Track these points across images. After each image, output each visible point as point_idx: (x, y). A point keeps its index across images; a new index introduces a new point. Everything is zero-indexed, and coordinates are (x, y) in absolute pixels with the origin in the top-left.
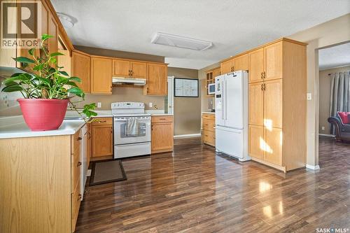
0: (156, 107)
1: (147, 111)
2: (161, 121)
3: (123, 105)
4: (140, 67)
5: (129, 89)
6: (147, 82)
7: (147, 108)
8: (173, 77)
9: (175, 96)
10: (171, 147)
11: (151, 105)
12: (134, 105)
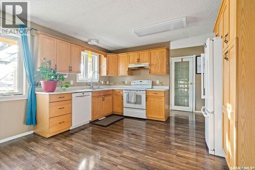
0: (162, 84)
1: (154, 87)
2: (154, 95)
3: (138, 82)
4: (145, 55)
5: (142, 71)
6: (150, 65)
7: (153, 84)
8: (195, 56)
9: (197, 73)
10: (161, 117)
11: (158, 82)
12: (145, 82)
